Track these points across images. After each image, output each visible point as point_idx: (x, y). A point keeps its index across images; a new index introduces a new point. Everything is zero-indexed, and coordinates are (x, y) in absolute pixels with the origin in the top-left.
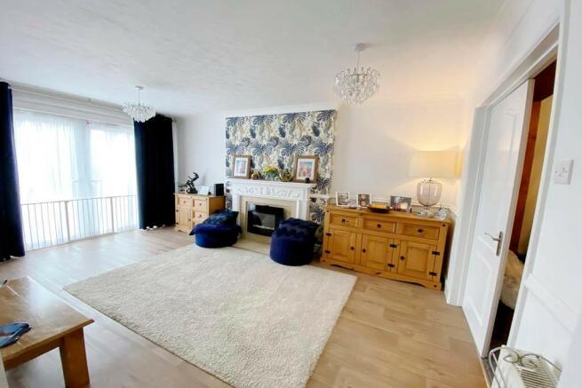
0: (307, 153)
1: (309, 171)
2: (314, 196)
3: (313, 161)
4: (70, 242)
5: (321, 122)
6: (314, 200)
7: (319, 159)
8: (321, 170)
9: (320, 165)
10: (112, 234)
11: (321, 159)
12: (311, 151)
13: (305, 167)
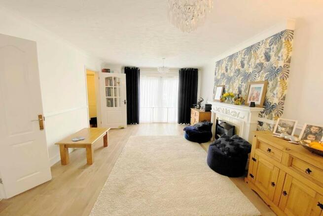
0: (259, 79)
1: (258, 95)
2: (261, 120)
3: (262, 86)
4: (153, 123)
5: (272, 47)
6: (261, 124)
7: (268, 83)
8: (269, 94)
9: (269, 89)
10: (167, 123)
11: (271, 83)
12: (262, 76)
13: (255, 92)
